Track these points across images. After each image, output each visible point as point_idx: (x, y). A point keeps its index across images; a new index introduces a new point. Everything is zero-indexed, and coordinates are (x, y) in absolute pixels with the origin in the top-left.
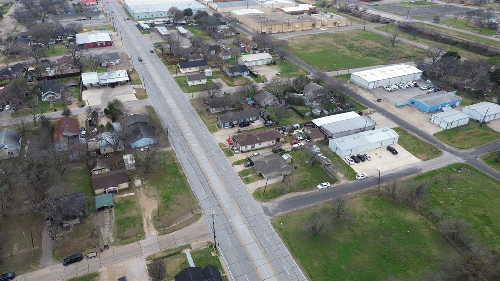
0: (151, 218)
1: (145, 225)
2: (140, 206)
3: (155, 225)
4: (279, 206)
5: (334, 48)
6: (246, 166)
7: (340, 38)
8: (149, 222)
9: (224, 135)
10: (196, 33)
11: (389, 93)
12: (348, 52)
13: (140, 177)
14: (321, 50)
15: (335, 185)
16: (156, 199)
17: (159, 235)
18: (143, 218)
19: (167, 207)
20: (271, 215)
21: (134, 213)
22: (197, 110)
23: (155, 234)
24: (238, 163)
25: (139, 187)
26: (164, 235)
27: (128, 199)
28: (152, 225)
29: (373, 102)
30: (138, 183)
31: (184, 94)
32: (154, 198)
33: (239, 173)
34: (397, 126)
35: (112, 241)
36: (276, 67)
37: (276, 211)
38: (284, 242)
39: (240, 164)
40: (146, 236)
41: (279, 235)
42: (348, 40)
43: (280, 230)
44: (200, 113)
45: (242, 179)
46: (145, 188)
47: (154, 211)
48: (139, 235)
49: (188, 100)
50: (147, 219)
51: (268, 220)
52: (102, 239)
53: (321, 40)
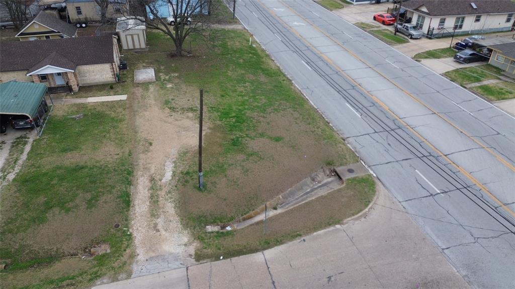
2: (136, 133)
8: (162, 194)
9: (363, 12)
17: (199, 257)
18: (139, 173)
19: (235, 143)
24: (429, 56)
25: (146, 85)
28: (170, 208)
30: (145, 74)
32: (190, 114)
39: (437, 58)
46: (163, 88)
47: (183, 154)
50: (152, 180)
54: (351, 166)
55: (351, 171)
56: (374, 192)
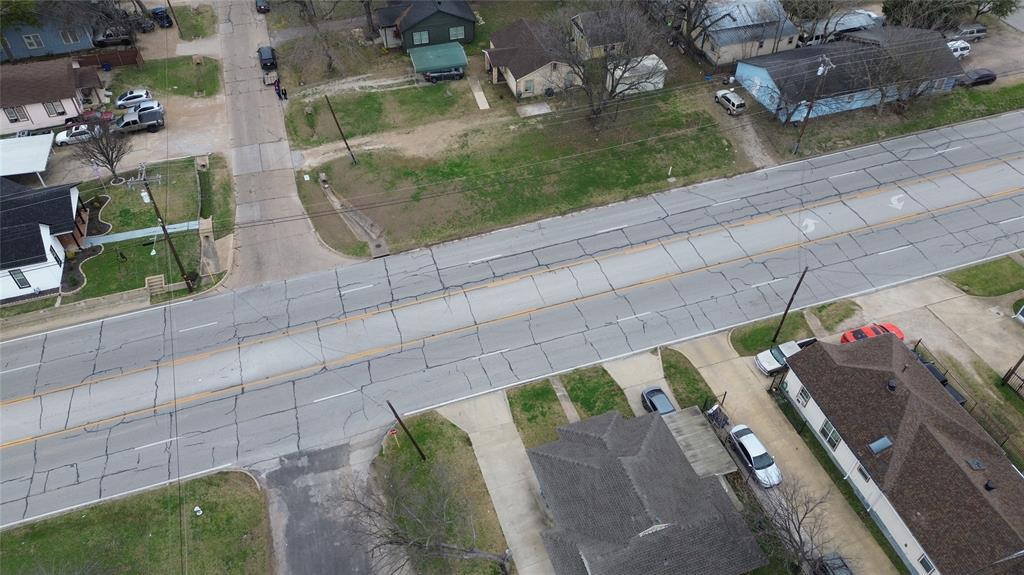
9: (947, 325)
20: (284, 475)
27: (461, 101)
30: (536, 110)
37: (299, 506)
40: (307, 149)
41: (140, 496)
43: (172, 501)
51: (248, 459)
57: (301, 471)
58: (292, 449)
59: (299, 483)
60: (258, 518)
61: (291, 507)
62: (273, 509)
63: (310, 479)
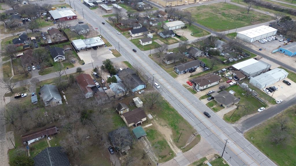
0: (172, 141)
1: (171, 147)
2: (161, 133)
3: (177, 145)
4: (243, 126)
5: (215, 16)
6: (210, 100)
7: (214, 9)
8: (173, 144)
9: (183, 79)
10: (126, 7)
11: (263, 45)
12: (224, 18)
13: (149, 112)
14: (207, 17)
15: (267, 108)
16: (168, 127)
17: (183, 152)
18: (167, 141)
19: (177, 132)
20: (242, 132)
21: (160, 139)
22: (157, 63)
23: (180, 152)
24: (202, 98)
25: (152, 120)
26: (186, 152)
27: (150, 128)
28: (175, 146)
29: (257, 51)
30: (150, 116)
31: (143, 52)
32: (166, 127)
33: (207, 105)
34: (279, 66)
35: (157, 159)
36: (188, 30)
37: (243, 129)
38: (260, 150)
39: (204, 99)
40: (175, 154)
41: (255, 146)
42: (220, 10)
43: (253, 142)
44: (160, 65)
45: (211, 109)
46: (156, 120)
47: (171, 136)
48: (171, 153)
49: (147, 56)
50: (170, 142)
51: (242, 136)
52: (151, 159)
53: (204, 10)
54: (196, 133)
55: (196, 134)
56: (200, 137)
57: (239, 130)
58: (237, 132)
59: (241, 130)
60: (248, 133)
61: (244, 130)
62: (245, 132)
63: (239, 129)
